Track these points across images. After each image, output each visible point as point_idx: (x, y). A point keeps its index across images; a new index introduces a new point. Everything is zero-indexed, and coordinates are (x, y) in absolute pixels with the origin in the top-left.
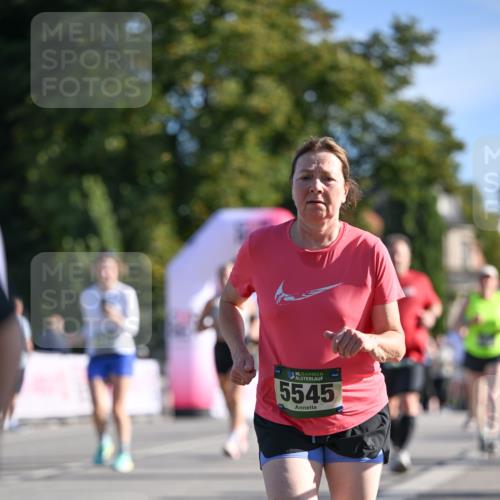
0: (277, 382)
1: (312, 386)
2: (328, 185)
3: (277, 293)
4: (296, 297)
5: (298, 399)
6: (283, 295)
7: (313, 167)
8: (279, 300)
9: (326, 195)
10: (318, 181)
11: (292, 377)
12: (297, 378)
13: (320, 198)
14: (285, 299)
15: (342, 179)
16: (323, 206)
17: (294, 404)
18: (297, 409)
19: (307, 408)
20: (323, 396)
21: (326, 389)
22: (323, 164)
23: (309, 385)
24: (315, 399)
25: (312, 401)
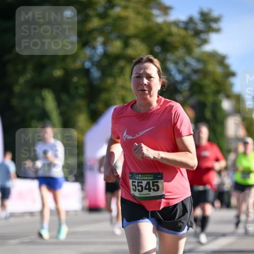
0: (131, 181)
2: (150, 81)
5: (140, 190)
6: (126, 136)
7: (142, 71)
8: (125, 139)
9: (149, 86)
10: (145, 79)
11: (137, 178)
12: (140, 178)
15: (158, 77)
17: (139, 193)
18: (140, 196)
19: (146, 194)
20: (154, 188)
21: (155, 184)
22: (147, 69)
23: (146, 182)
24: (149, 190)
25: (148, 191)
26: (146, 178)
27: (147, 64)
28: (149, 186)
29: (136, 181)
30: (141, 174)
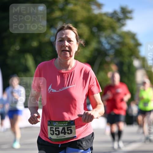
0: (49, 127)
1: (63, 128)
2: (70, 43)
3: (49, 89)
4: (57, 90)
5: (57, 134)
6: (52, 89)
7: (64, 36)
8: (50, 92)
9: (70, 47)
10: (66, 42)
11: (55, 125)
12: (57, 125)
13: (67, 49)
14: (52, 91)
15: (76, 41)
16: (68, 53)
17: (56, 136)
18: (57, 138)
19: (62, 137)
20: (68, 132)
21: (69, 129)
22: (68, 35)
23: (62, 127)
24: (65, 133)
25: (63, 134)
26: (62, 125)
27: (68, 31)
28: (65, 130)
29: (54, 127)
30: (58, 122)
